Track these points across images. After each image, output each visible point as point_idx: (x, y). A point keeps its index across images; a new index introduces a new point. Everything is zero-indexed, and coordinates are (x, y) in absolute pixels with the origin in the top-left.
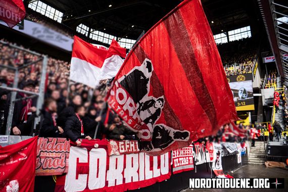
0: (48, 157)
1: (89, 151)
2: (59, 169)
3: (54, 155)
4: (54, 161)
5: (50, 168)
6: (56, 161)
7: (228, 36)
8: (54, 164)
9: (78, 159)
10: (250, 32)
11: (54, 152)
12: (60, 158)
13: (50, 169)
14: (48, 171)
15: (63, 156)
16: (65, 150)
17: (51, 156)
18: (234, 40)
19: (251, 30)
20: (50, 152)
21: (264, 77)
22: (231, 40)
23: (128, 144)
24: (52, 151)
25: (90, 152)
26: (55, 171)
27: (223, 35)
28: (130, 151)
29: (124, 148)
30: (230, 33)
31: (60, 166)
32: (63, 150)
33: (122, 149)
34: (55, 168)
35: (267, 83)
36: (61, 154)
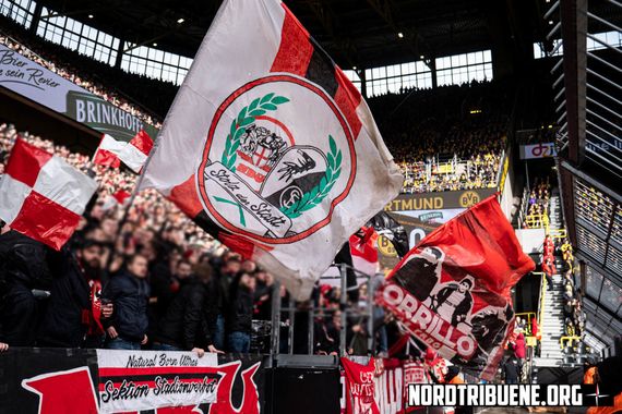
7: (434, 71)
10: (490, 65)
18: (448, 82)
19: (494, 62)
21: (521, 197)
22: (440, 82)
27: (421, 66)
30: (440, 62)
35: (529, 214)
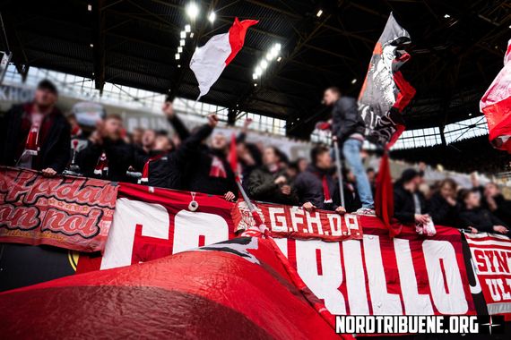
0: (57, 209)
1: (172, 214)
2: (78, 238)
3: (72, 208)
4: (71, 220)
5: (54, 229)
6: (75, 221)
8: (67, 225)
9: (139, 228)
11: (75, 202)
12: (87, 216)
13: (52, 232)
14: (48, 235)
15: (95, 214)
16: (103, 201)
17: (64, 207)
20: (65, 200)
23: (297, 215)
24: (68, 200)
25: (176, 218)
26: (66, 239)
28: (305, 231)
29: (284, 223)
31: (82, 232)
32: (98, 202)
33: (279, 224)
34: (68, 232)
36: (90, 208)
